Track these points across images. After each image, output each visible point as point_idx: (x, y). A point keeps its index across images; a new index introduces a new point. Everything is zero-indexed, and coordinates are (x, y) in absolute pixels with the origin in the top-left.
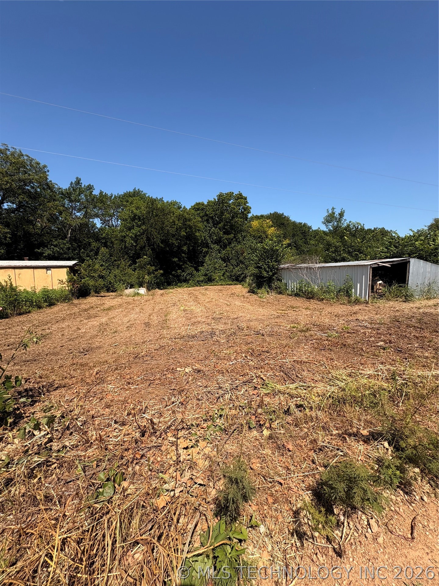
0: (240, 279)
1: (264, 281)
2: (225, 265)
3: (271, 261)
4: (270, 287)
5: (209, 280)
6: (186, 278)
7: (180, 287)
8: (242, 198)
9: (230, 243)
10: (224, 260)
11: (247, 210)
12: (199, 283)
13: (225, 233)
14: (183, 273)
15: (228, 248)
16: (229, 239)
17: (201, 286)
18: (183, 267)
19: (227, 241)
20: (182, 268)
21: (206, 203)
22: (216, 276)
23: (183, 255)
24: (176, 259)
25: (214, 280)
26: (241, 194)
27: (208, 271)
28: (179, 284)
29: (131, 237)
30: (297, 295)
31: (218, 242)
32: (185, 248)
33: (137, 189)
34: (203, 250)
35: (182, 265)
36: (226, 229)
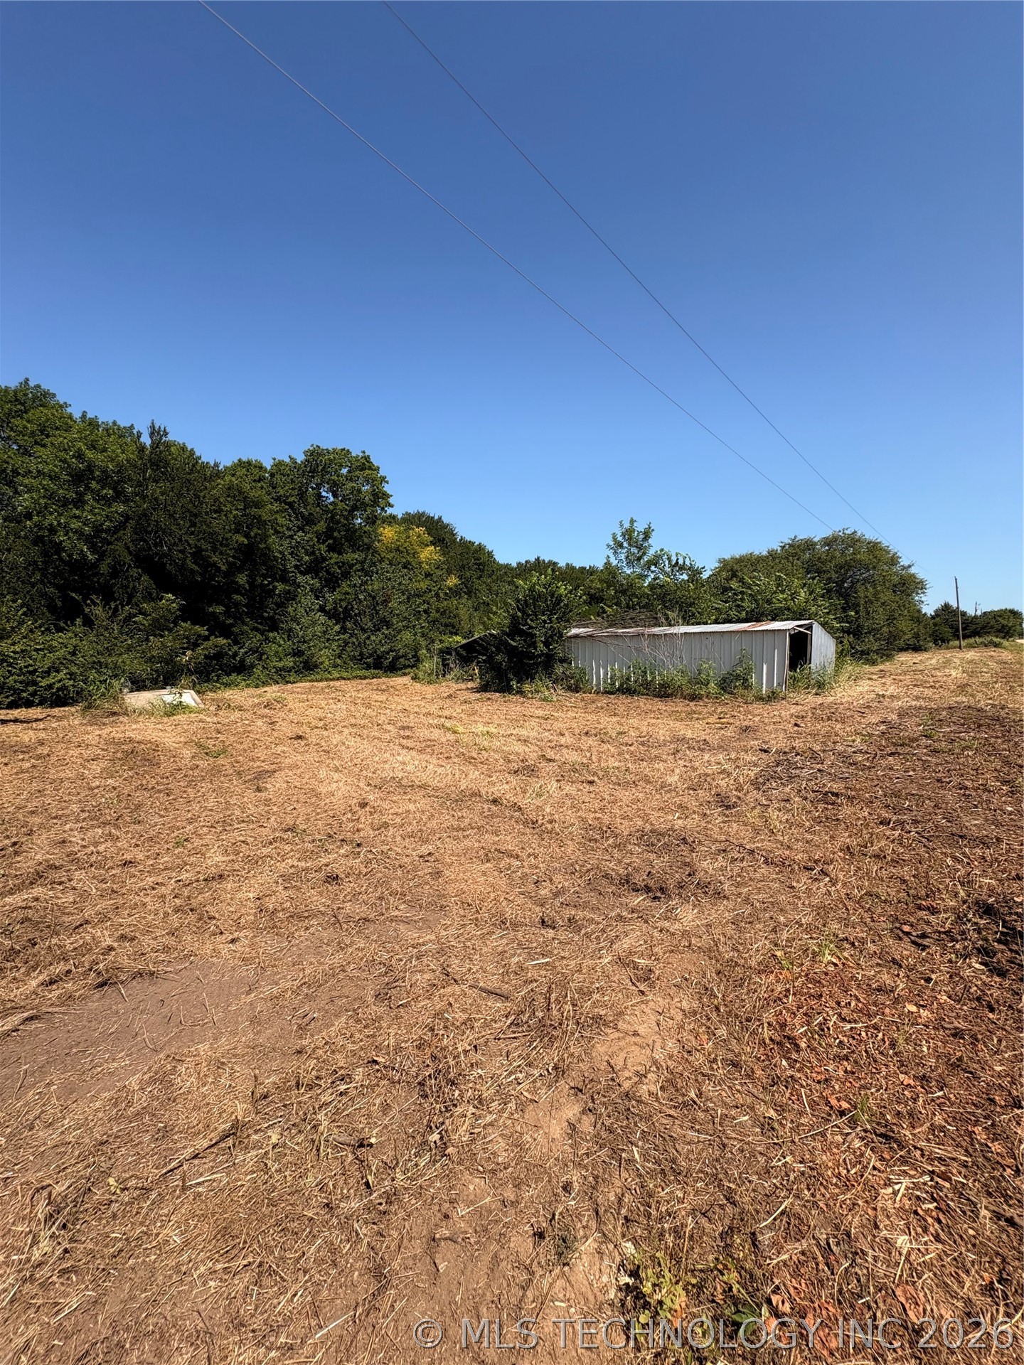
0: (386, 663)
1: (537, 664)
2: (337, 628)
3: (550, 619)
4: (549, 675)
5: (307, 668)
6: (242, 661)
7: (227, 685)
8: (370, 468)
9: (346, 575)
10: (332, 615)
11: (380, 497)
12: (282, 676)
13: (331, 549)
14: (236, 648)
15: (345, 587)
16: (343, 563)
17: (287, 682)
18: (235, 630)
19: (339, 567)
20: (232, 633)
21: (268, 464)
22: (324, 656)
23: (237, 597)
24: (219, 609)
25: (316, 666)
26: (367, 458)
27: (305, 642)
28: (225, 679)
29: (78, 532)
30: (626, 690)
31: (314, 568)
32: (242, 579)
33: (32, 384)
34: (275, 588)
35: (232, 625)
36: (335, 539)
